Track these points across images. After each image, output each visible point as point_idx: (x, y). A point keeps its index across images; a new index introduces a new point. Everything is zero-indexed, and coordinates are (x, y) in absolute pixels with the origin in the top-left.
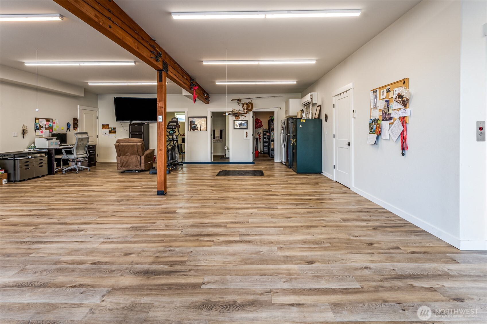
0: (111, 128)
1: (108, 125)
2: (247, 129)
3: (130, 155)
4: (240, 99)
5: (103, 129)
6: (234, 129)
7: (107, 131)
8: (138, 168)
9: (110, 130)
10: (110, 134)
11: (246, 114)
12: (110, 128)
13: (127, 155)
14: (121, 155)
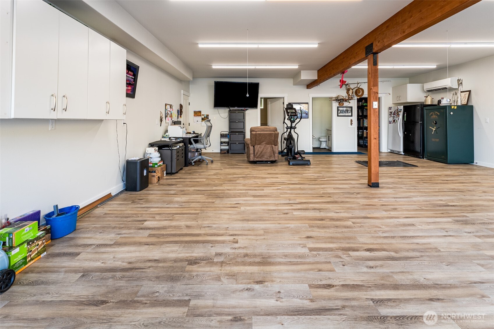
0: (204, 115)
1: (200, 112)
2: (352, 116)
3: (265, 144)
4: (349, 84)
5: (194, 116)
6: (338, 116)
7: (200, 118)
8: (272, 159)
9: (203, 117)
10: (202, 122)
11: (351, 100)
12: (202, 115)
13: (262, 144)
14: (256, 144)
